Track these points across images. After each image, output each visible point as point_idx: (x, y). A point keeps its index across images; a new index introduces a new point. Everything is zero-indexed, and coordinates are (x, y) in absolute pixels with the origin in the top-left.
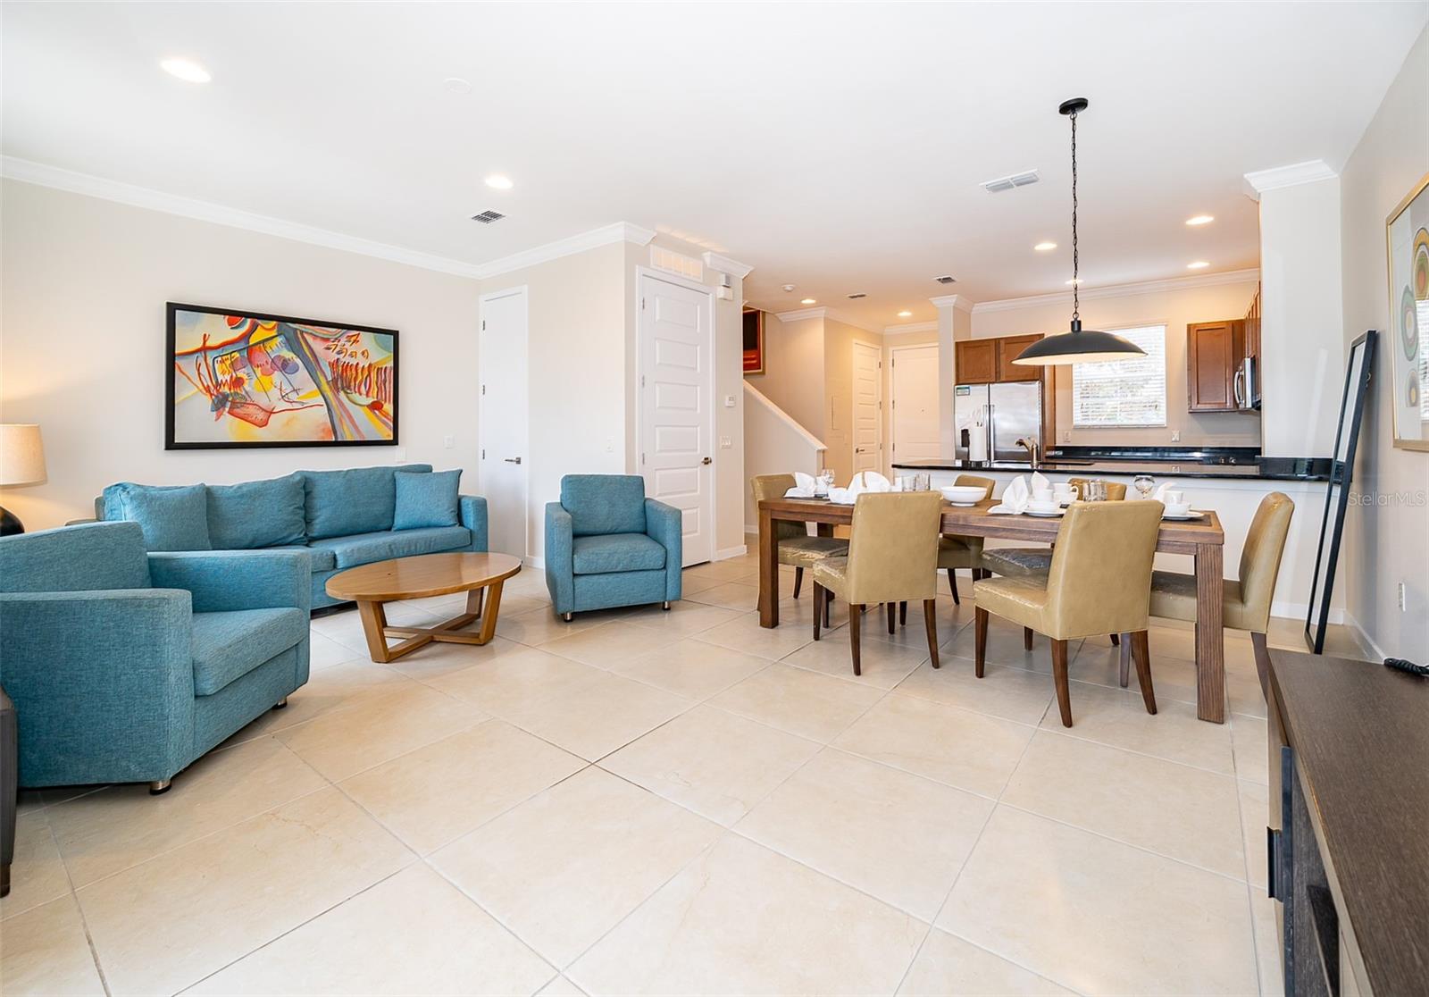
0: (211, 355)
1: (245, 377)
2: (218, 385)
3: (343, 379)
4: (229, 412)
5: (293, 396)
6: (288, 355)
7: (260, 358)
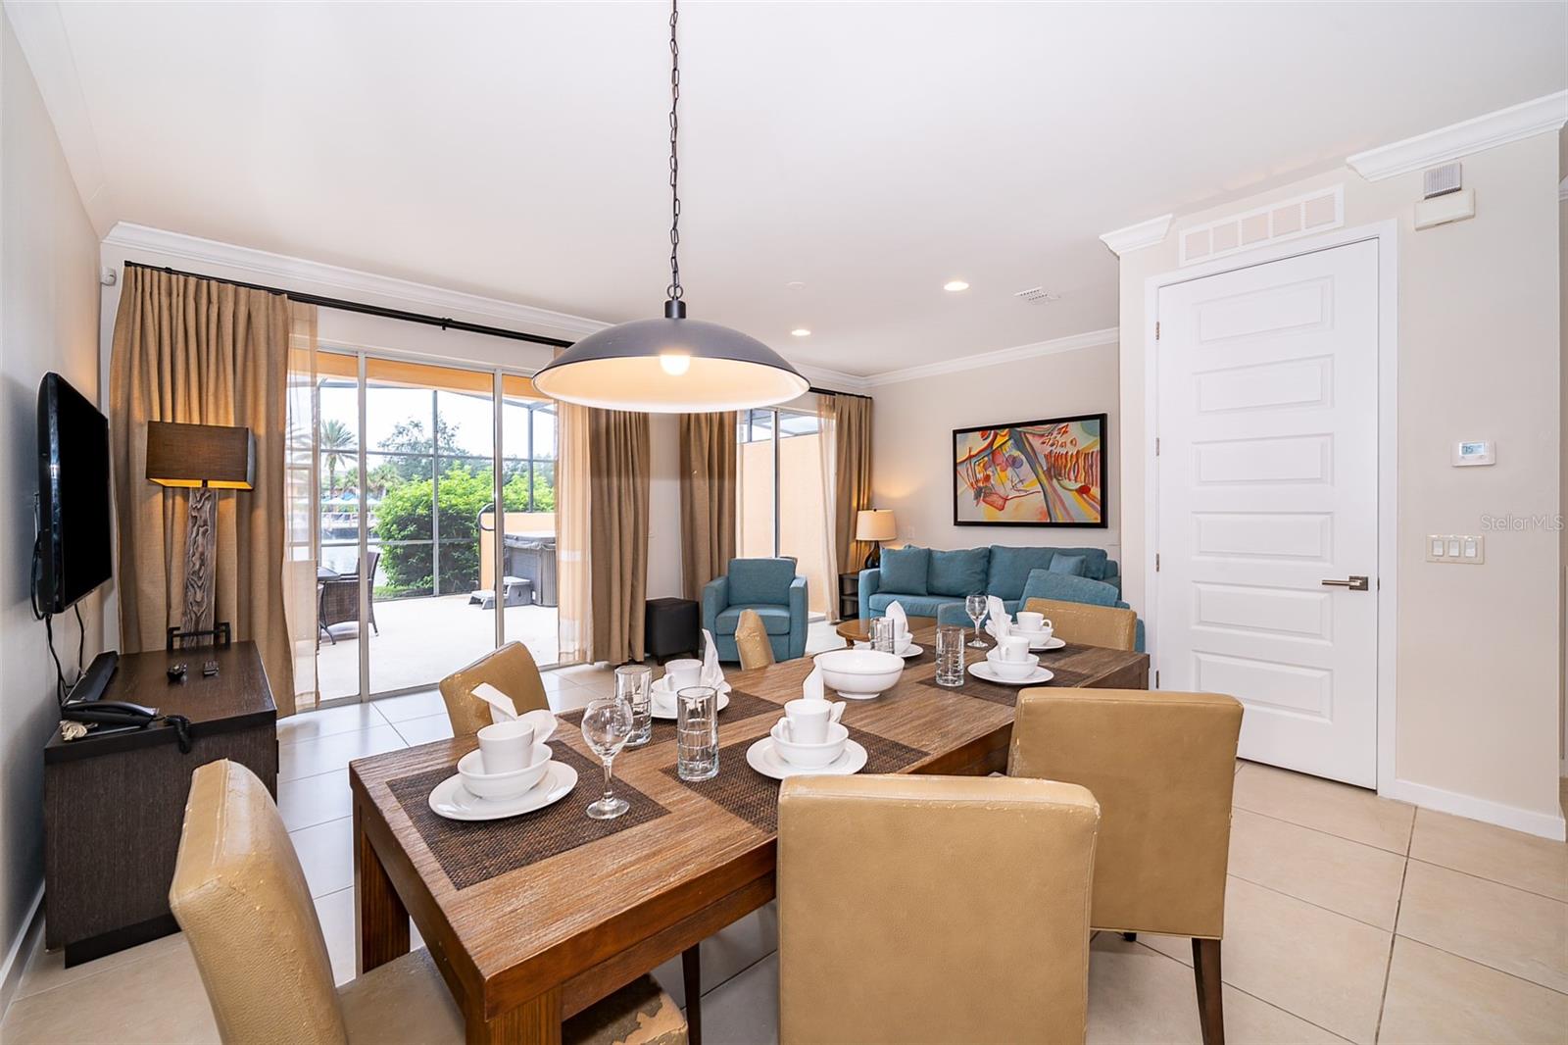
0: (974, 460)
1: (991, 474)
2: (977, 481)
3: (1056, 468)
4: (984, 501)
5: (1020, 486)
6: (1016, 453)
7: (1000, 459)
